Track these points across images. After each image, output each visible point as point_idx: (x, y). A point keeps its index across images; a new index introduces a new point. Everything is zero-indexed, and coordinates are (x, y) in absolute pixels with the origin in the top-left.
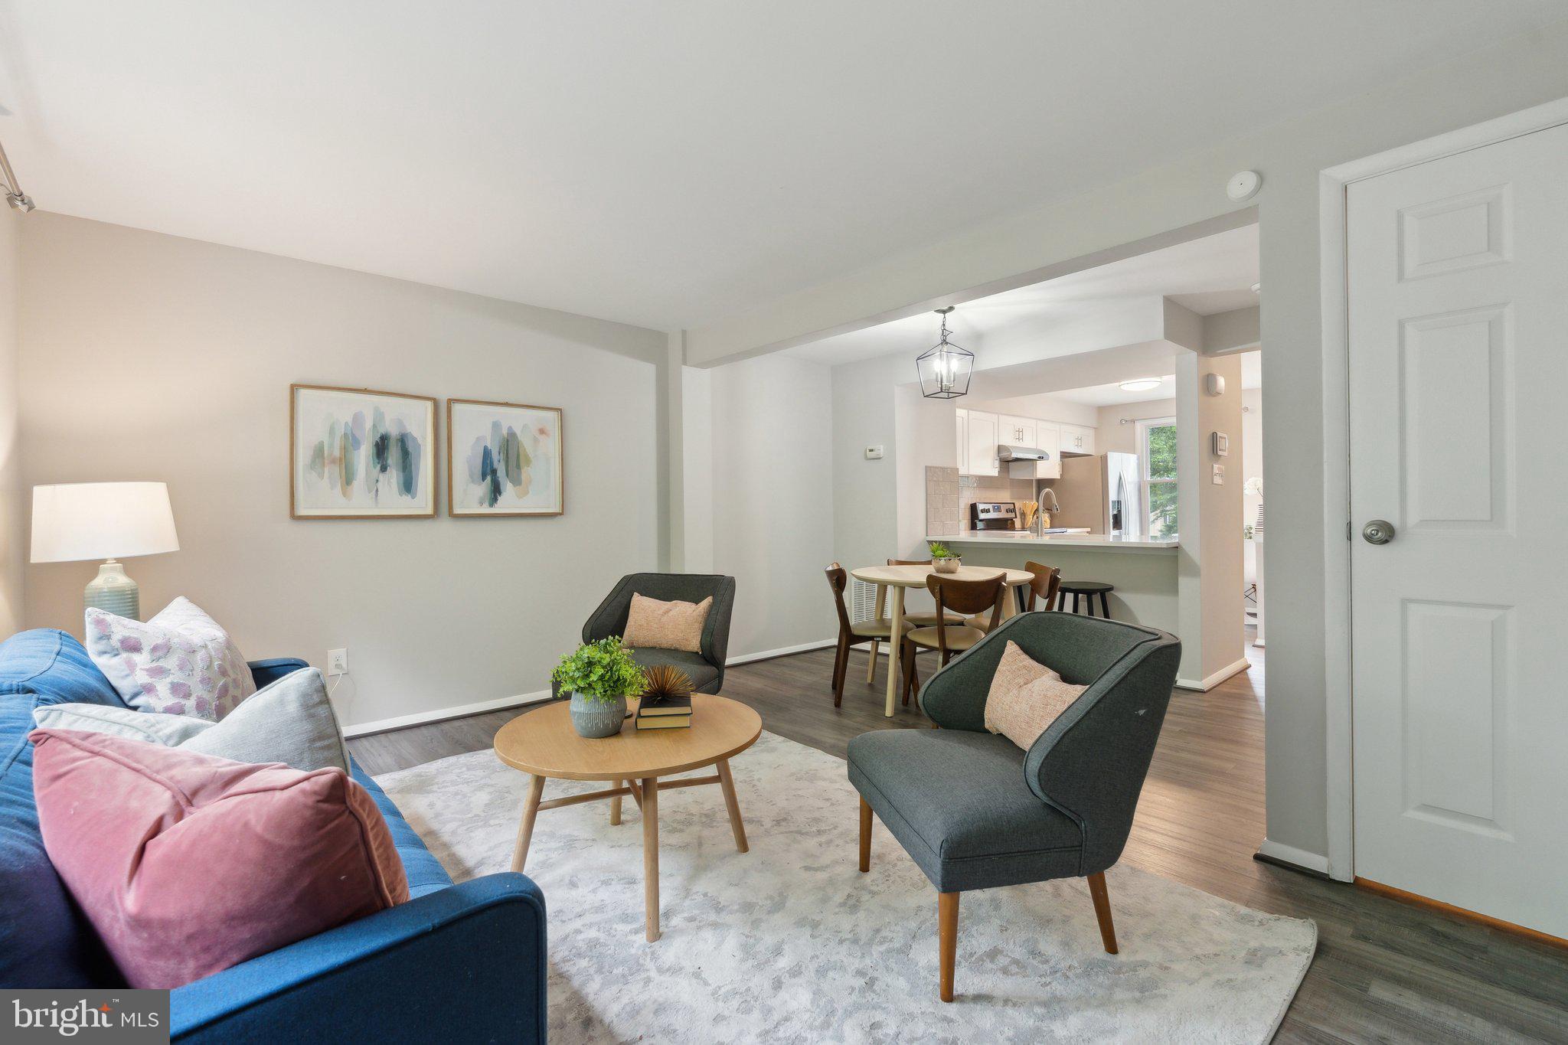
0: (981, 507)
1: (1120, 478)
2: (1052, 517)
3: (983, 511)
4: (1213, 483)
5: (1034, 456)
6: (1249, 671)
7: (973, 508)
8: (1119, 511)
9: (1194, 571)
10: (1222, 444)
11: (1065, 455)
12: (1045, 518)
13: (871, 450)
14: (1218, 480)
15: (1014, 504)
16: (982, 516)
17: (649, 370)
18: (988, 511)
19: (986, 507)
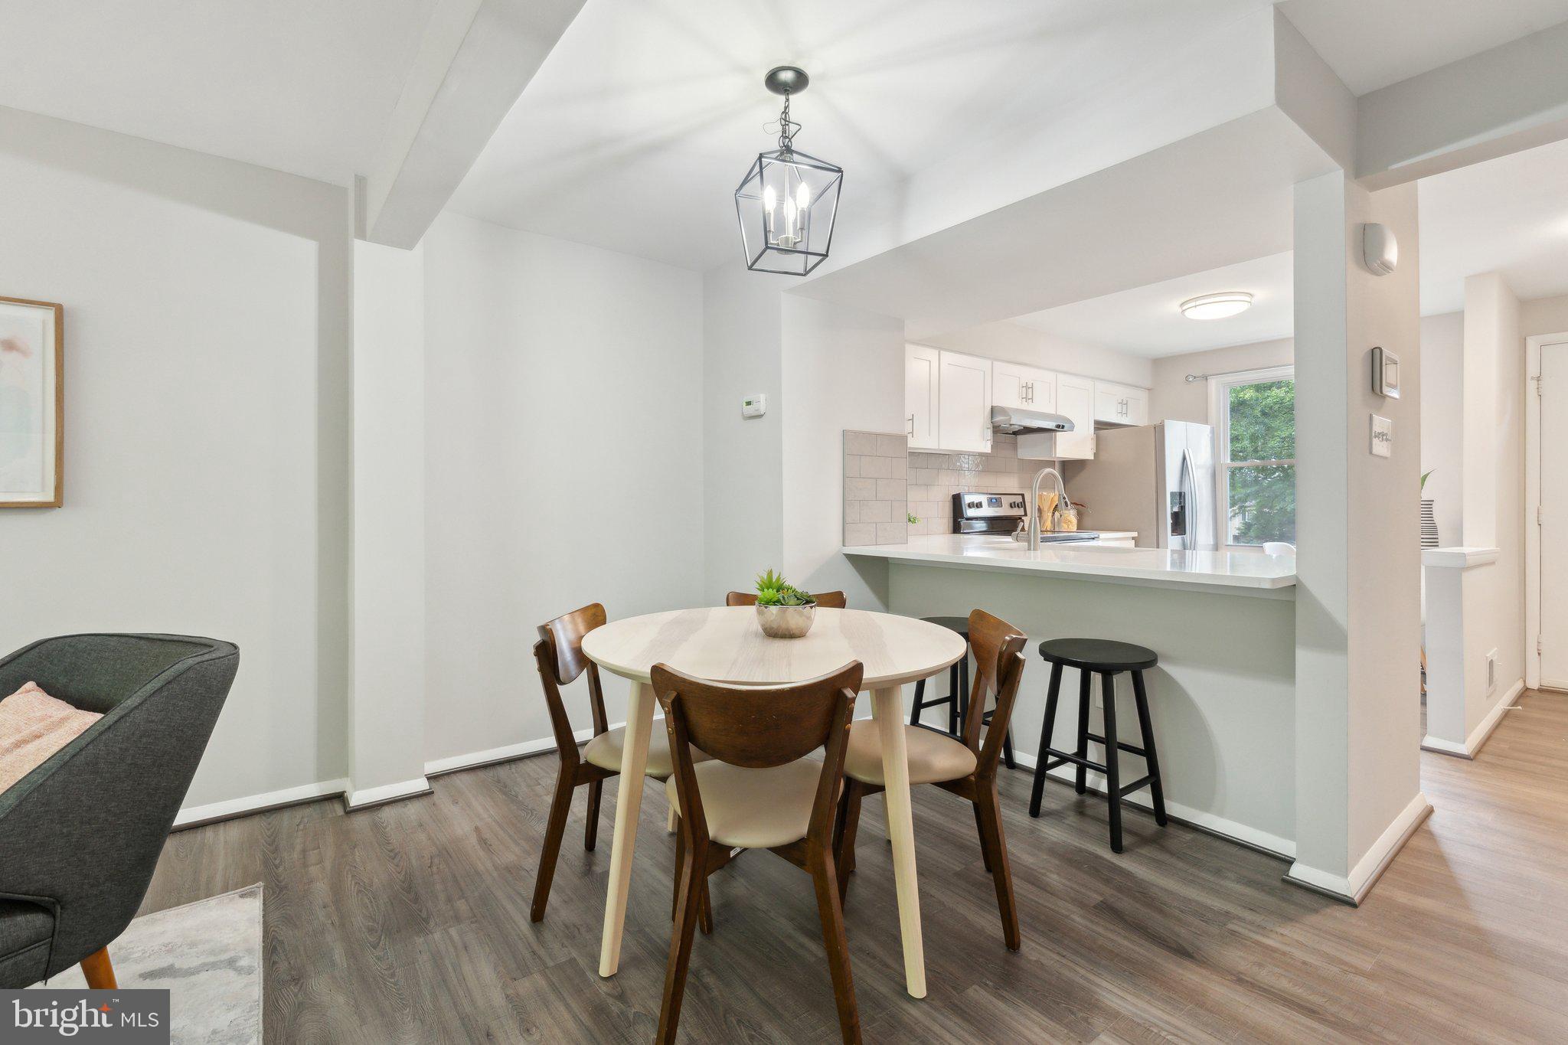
0: (968, 499)
1: (1184, 459)
2: (1080, 516)
3: (971, 505)
4: (1371, 453)
5: (1051, 425)
6: (1436, 824)
7: (957, 500)
8: (1183, 508)
9: (1334, 640)
10: (1390, 374)
11: (1100, 426)
12: (1071, 515)
13: (749, 403)
14: (1380, 448)
15: (1023, 495)
16: (971, 513)
17: (306, 250)
18: (979, 505)
19: (975, 499)
